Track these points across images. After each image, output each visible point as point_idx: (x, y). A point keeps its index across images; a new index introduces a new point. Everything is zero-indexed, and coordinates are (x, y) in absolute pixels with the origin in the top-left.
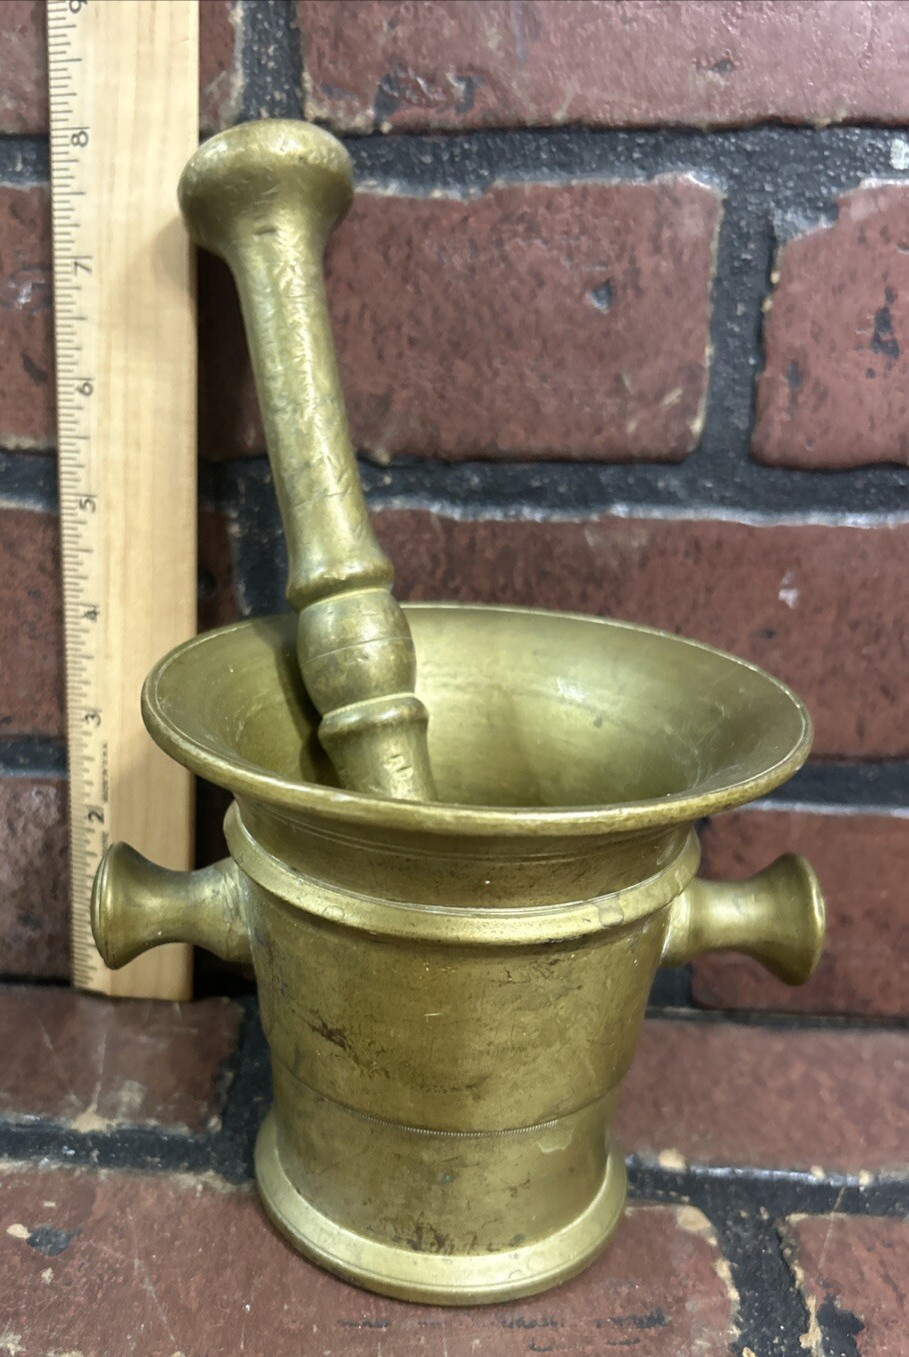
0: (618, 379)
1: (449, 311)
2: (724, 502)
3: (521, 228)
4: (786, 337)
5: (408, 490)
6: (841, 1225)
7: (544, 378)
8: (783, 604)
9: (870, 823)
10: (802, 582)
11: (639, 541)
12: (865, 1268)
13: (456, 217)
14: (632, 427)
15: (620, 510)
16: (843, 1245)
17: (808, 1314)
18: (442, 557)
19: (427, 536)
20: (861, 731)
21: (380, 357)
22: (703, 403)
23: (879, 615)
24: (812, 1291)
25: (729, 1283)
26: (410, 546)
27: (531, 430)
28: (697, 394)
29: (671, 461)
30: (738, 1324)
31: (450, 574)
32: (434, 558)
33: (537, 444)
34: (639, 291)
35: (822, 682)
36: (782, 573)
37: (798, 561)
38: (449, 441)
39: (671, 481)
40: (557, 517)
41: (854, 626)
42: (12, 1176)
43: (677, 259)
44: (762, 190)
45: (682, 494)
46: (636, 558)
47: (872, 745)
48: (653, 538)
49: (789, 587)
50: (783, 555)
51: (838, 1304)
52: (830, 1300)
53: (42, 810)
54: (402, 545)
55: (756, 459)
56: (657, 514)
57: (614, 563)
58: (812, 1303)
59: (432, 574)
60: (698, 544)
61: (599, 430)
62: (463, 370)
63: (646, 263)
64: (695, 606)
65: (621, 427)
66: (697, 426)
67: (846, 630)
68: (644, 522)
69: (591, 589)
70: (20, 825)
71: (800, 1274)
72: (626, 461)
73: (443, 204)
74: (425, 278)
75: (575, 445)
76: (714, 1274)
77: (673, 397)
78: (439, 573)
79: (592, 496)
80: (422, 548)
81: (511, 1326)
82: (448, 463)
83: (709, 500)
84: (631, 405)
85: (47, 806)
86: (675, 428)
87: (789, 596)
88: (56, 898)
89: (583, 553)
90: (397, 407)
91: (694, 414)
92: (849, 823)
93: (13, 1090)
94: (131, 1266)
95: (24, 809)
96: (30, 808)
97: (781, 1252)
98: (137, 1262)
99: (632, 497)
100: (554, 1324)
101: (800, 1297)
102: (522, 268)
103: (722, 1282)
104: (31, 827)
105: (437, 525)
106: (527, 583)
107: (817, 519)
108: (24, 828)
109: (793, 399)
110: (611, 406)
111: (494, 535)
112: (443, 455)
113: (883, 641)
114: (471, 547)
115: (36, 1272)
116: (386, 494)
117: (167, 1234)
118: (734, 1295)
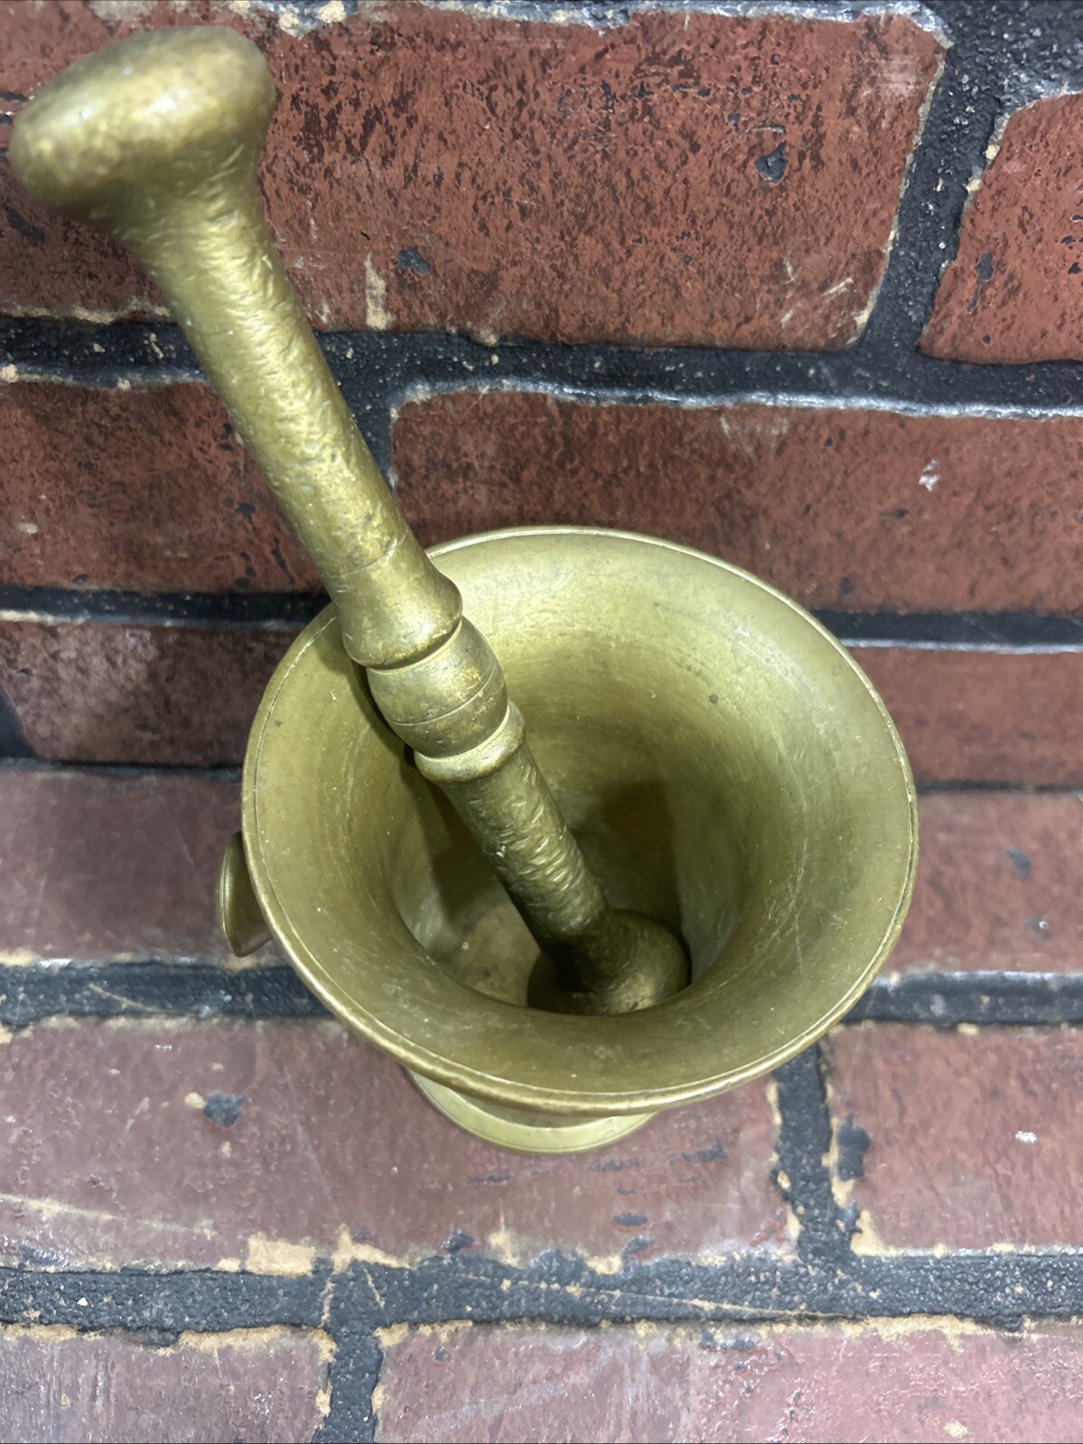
0: (779, 265)
1: (571, 173)
2: (880, 393)
3: (675, 72)
4: (982, 227)
5: (521, 372)
6: (868, 1037)
7: (687, 260)
8: (922, 488)
10: (946, 471)
11: (781, 428)
12: (880, 1083)
13: (588, 53)
14: (787, 317)
16: (867, 1058)
17: (831, 1134)
18: (558, 439)
19: (544, 419)
21: (483, 227)
22: (875, 292)
23: (1017, 500)
24: (837, 1110)
25: (775, 1107)
26: (522, 429)
27: (668, 316)
28: (868, 286)
29: (829, 353)
30: (778, 1150)
31: (568, 455)
32: (551, 441)
33: (674, 331)
34: (818, 163)
35: (944, 554)
36: (928, 461)
37: (946, 450)
38: (569, 324)
39: (824, 369)
40: (691, 402)
41: (988, 508)
42: (180, 1036)
43: (873, 126)
45: (833, 384)
46: (773, 445)
48: (794, 427)
49: (929, 474)
50: (932, 444)
51: (856, 1123)
52: (850, 1119)
53: (140, 648)
54: (513, 427)
55: (923, 354)
57: (749, 450)
58: (836, 1122)
59: (547, 456)
60: (844, 432)
61: (748, 320)
62: (590, 248)
63: (833, 125)
64: (830, 486)
65: (775, 316)
66: (863, 318)
67: (980, 511)
68: (788, 410)
69: (720, 473)
70: (119, 660)
71: (830, 1091)
72: (776, 350)
73: (572, 33)
74: (541, 134)
75: (719, 335)
76: (764, 1098)
77: (839, 287)
78: (555, 455)
79: (733, 381)
80: (537, 431)
81: (604, 1170)
82: (568, 346)
83: (863, 390)
84: (790, 294)
85: (145, 645)
86: (837, 319)
87: (929, 482)
88: (170, 712)
89: (715, 436)
90: (507, 285)
91: (862, 306)
93: (164, 924)
94: (295, 1132)
95: (120, 647)
96: (126, 647)
97: (818, 1068)
99: (778, 383)
100: (637, 1164)
101: (827, 1115)
102: (672, 126)
103: (769, 1106)
104: (131, 662)
105: (555, 411)
106: (651, 465)
108: (124, 662)
109: (980, 293)
111: (619, 421)
112: (563, 339)
113: (1015, 521)
114: (593, 431)
115: (217, 1147)
116: (493, 373)
117: (323, 1092)
118: (778, 1119)
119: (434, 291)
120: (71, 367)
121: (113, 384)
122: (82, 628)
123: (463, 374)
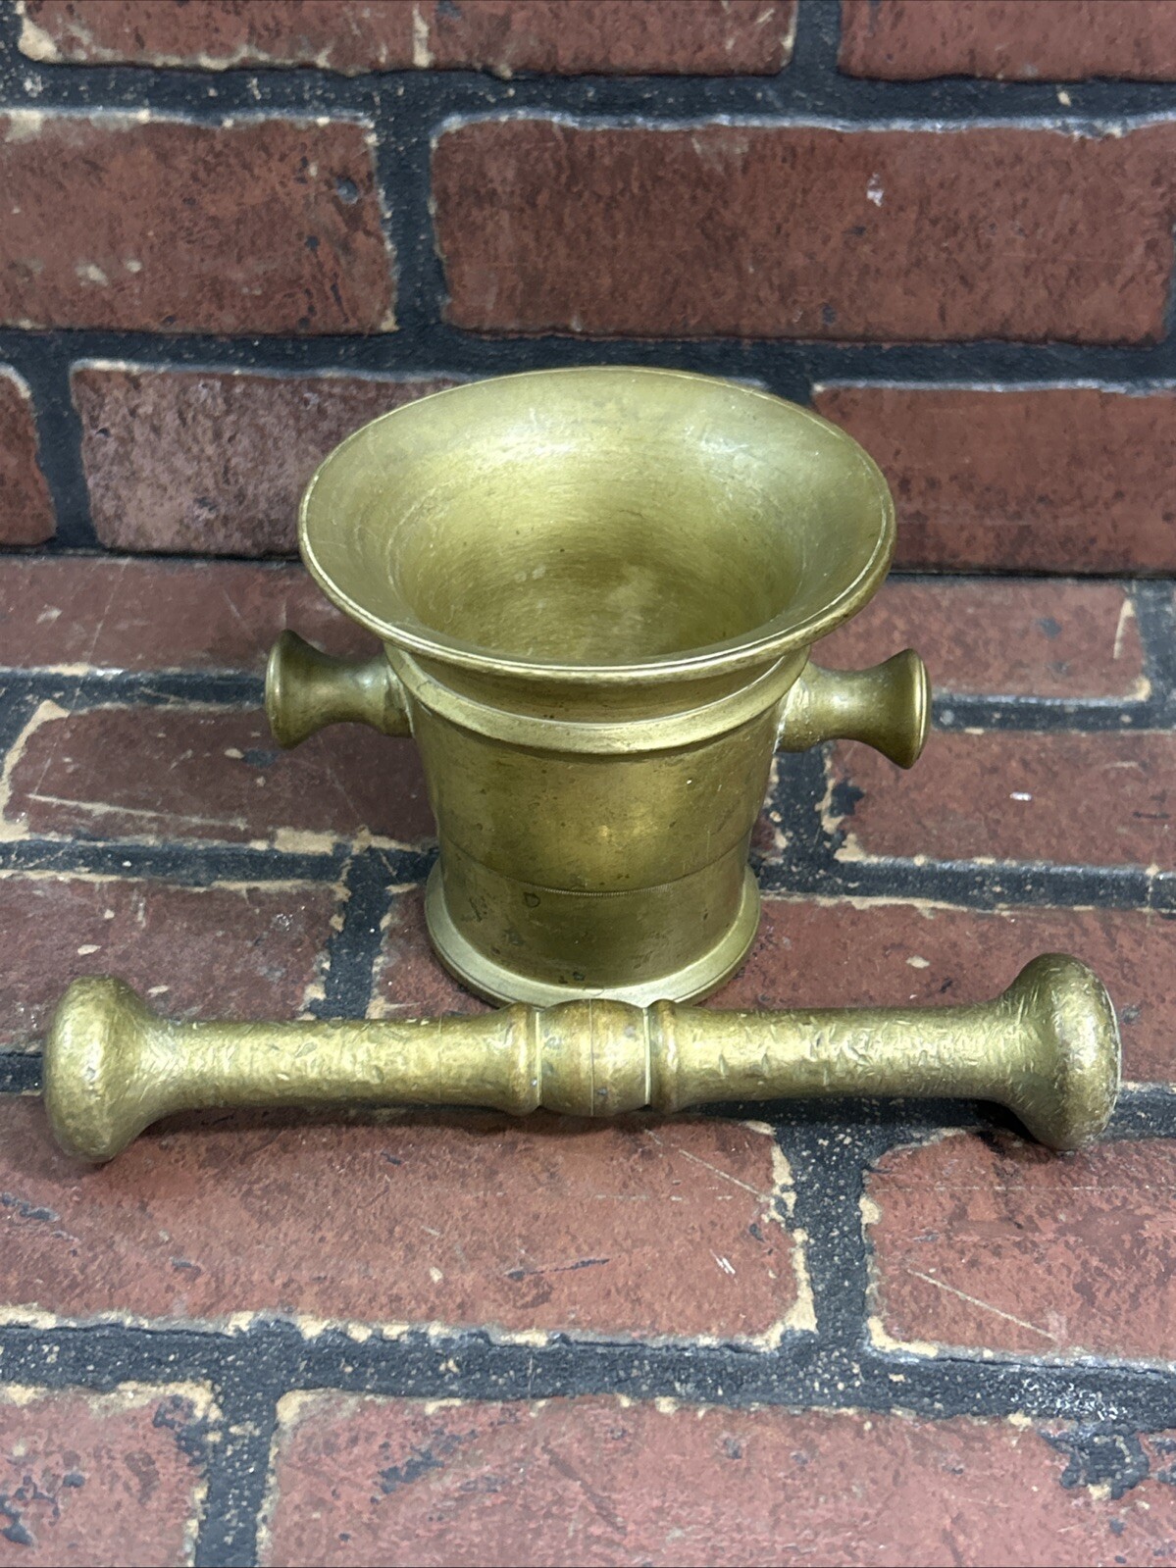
2: (817, 112)
5: (531, 102)
8: (871, 203)
10: (886, 183)
11: (740, 148)
14: (730, 45)
15: (723, 119)
18: (565, 163)
19: (551, 144)
20: (943, 316)
22: (793, 21)
23: (956, 212)
26: (535, 154)
27: (640, 47)
28: (787, 15)
29: (769, 75)
31: (573, 179)
32: (558, 165)
33: (646, 60)
35: (907, 273)
36: (870, 176)
37: (883, 163)
38: (566, 58)
39: (767, 91)
40: (666, 126)
41: (934, 222)
45: (778, 104)
46: (739, 164)
47: (953, 328)
48: (752, 146)
49: (874, 188)
50: (868, 159)
53: (209, 401)
54: (528, 153)
55: (843, 73)
56: (753, 121)
57: (719, 168)
59: (557, 179)
60: (794, 150)
61: (701, 48)
64: (792, 206)
65: (720, 45)
66: (788, 42)
67: (927, 227)
68: (744, 131)
69: (699, 192)
70: (190, 416)
72: (727, 75)
75: (681, 61)
77: (765, 17)
78: (563, 179)
79: (698, 107)
80: (547, 155)
82: (566, 78)
83: (802, 110)
84: (729, 24)
85: (214, 398)
86: (769, 44)
87: (876, 196)
88: (227, 482)
89: (690, 156)
90: (517, 26)
91: (786, 32)
95: (193, 400)
96: (198, 400)
99: (733, 107)
104: (200, 417)
105: (560, 136)
106: (642, 187)
107: (900, 124)
108: (194, 418)
109: (874, 17)
110: (711, 25)
111: (611, 144)
112: (561, 71)
113: (961, 235)
114: (591, 154)
116: (509, 104)
119: (464, 32)
120: (190, 108)
121: (219, 123)
122: (162, 376)
123: (487, 106)
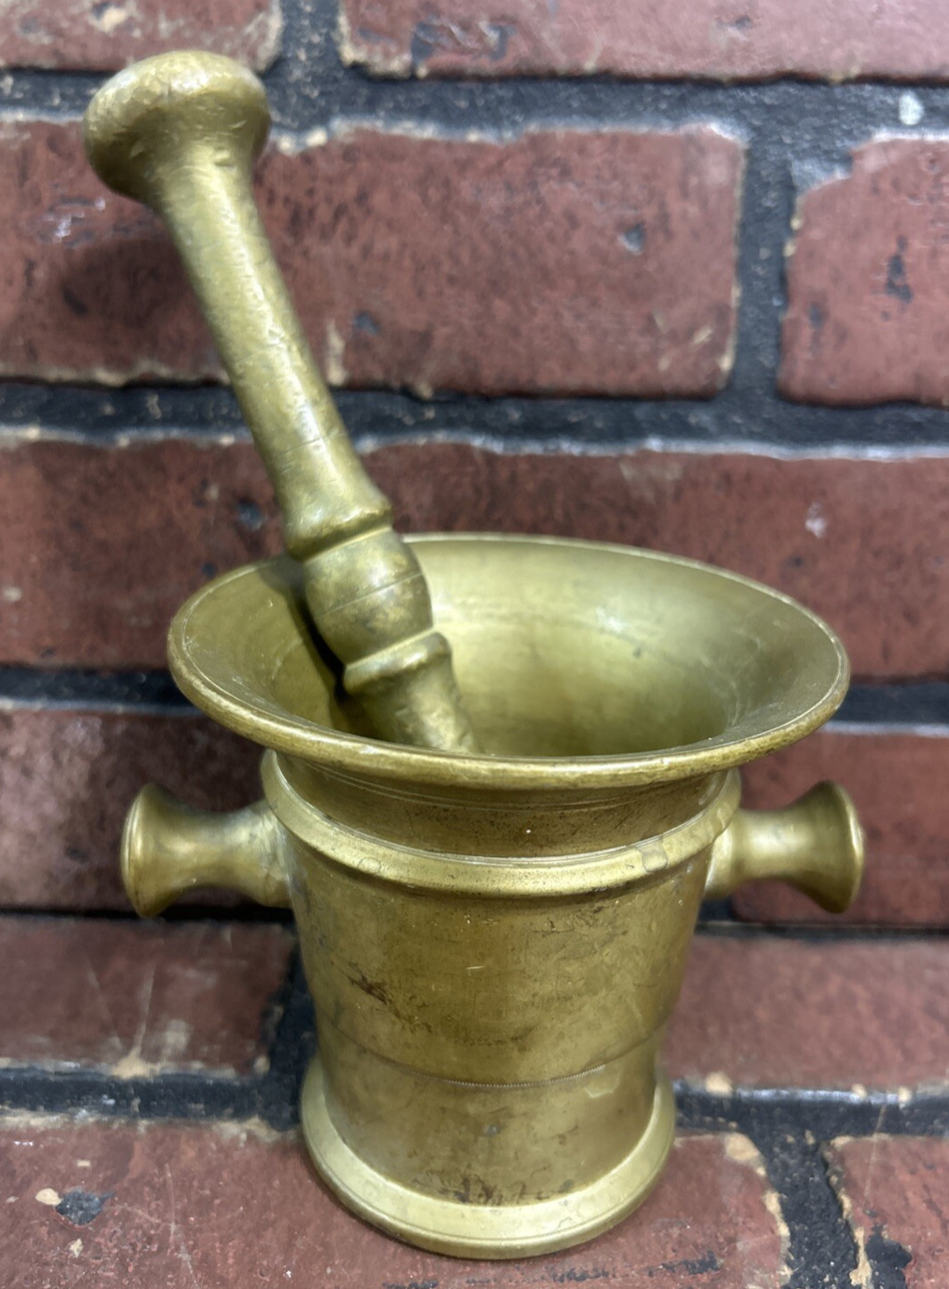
0: (650, 319)
1: (486, 249)
2: (752, 436)
3: (554, 172)
4: (808, 280)
5: (450, 424)
6: (883, 1147)
7: (579, 316)
8: (810, 534)
9: (896, 742)
10: (828, 512)
11: (672, 474)
12: (910, 1194)
13: (492, 160)
14: (664, 364)
15: (654, 444)
16: (887, 1169)
17: (856, 1248)
18: (485, 488)
19: (470, 469)
20: (886, 653)
21: (420, 293)
22: (731, 342)
23: (901, 544)
24: (859, 1222)
25: (778, 1217)
26: (453, 479)
27: (568, 367)
28: (725, 335)
29: (703, 397)
30: (789, 1264)
31: (493, 506)
32: (478, 490)
33: (574, 381)
34: (669, 235)
35: (849, 608)
36: (810, 504)
37: (823, 494)
38: (489, 377)
39: (701, 416)
40: (595, 451)
41: (878, 554)
42: (45, 1134)
43: (704, 204)
44: (780, 142)
45: (713, 429)
46: (670, 491)
47: (897, 666)
48: (686, 472)
49: (816, 517)
50: (809, 486)
51: (885, 1234)
52: (877, 1230)
53: (88, 742)
54: (446, 478)
55: (784, 396)
56: (690, 447)
57: (650, 496)
58: (860, 1235)
59: (476, 505)
60: (730, 476)
61: (633, 368)
62: (501, 307)
63: (675, 206)
64: (727, 536)
65: (654, 365)
66: (726, 363)
67: (870, 559)
68: (678, 457)
69: (628, 520)
70: (65, 757)
71: (847, 1203)
72: (659, 397)
73: (480, 148)
74: (463, 219)
75: (612, 381)
76: (763, 1207)
77: (703, 336)
78: (483, 505)
79: (627, 430)
80: (466, 481)
81: (562, 1280)
82: (489, 398)
83: (738, 434)
84: (664, 344)
85: (93, 738)
86: (706, 365)
87: (816, 526)
88: (103, 830)
89: (619, 485)
90: (438, 345)
91: (724, 352)
92: (877, 742)
93: (53, 1035)
94: (167, 1232)
95: (69, 741)
96: (75, 740)
97: (828, 1180)
98: (173, 1227)
99: (665, 431)
100: (606, 1274)
101: (848, 1228)
102: (557, 210)
103: (772, 1217)
104: (77, 759)
105: (480, 459)
106: (567, 514)
107: (840, 452)
108: (70, 760)
109: (816, 339)
110: (644, 344)
111: (535, 468)
112: (484, 391)
113: (905, 568)
114: (513, 479)
115: (65, 1245)
116: (428, 426)
117: (207, 1192)
118: (784, 1230)
119: (382, 348)
120: (83, 426)
121: (113, 442)
122: (37, 715)
123: (401, 428)
